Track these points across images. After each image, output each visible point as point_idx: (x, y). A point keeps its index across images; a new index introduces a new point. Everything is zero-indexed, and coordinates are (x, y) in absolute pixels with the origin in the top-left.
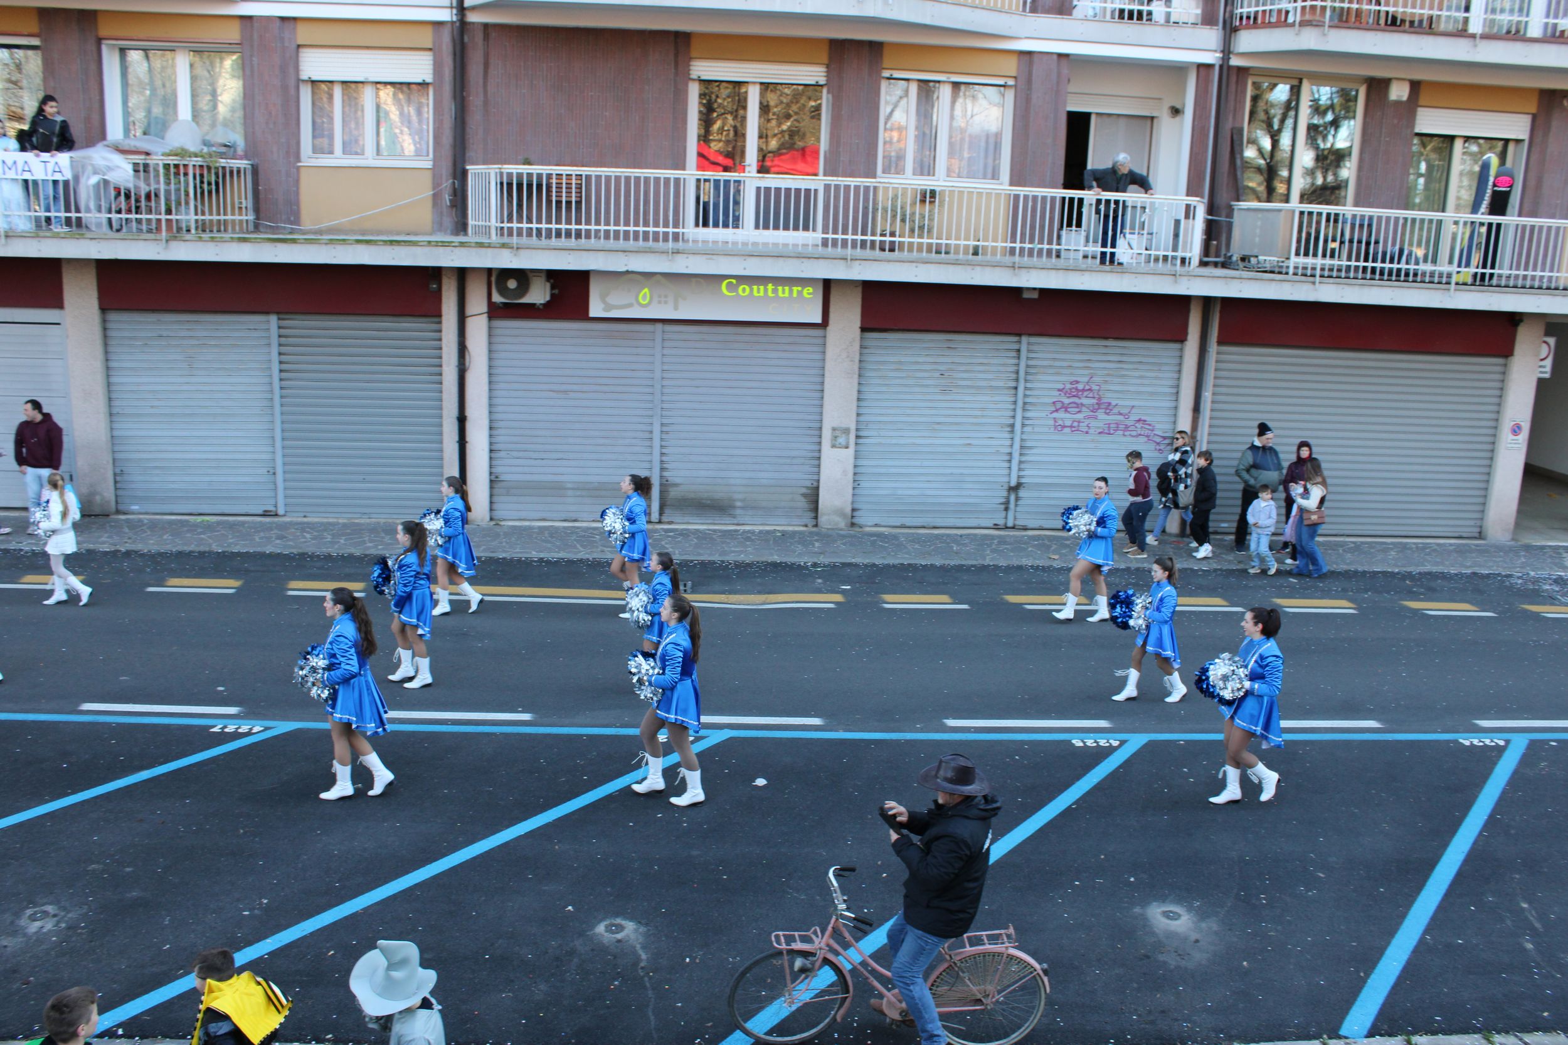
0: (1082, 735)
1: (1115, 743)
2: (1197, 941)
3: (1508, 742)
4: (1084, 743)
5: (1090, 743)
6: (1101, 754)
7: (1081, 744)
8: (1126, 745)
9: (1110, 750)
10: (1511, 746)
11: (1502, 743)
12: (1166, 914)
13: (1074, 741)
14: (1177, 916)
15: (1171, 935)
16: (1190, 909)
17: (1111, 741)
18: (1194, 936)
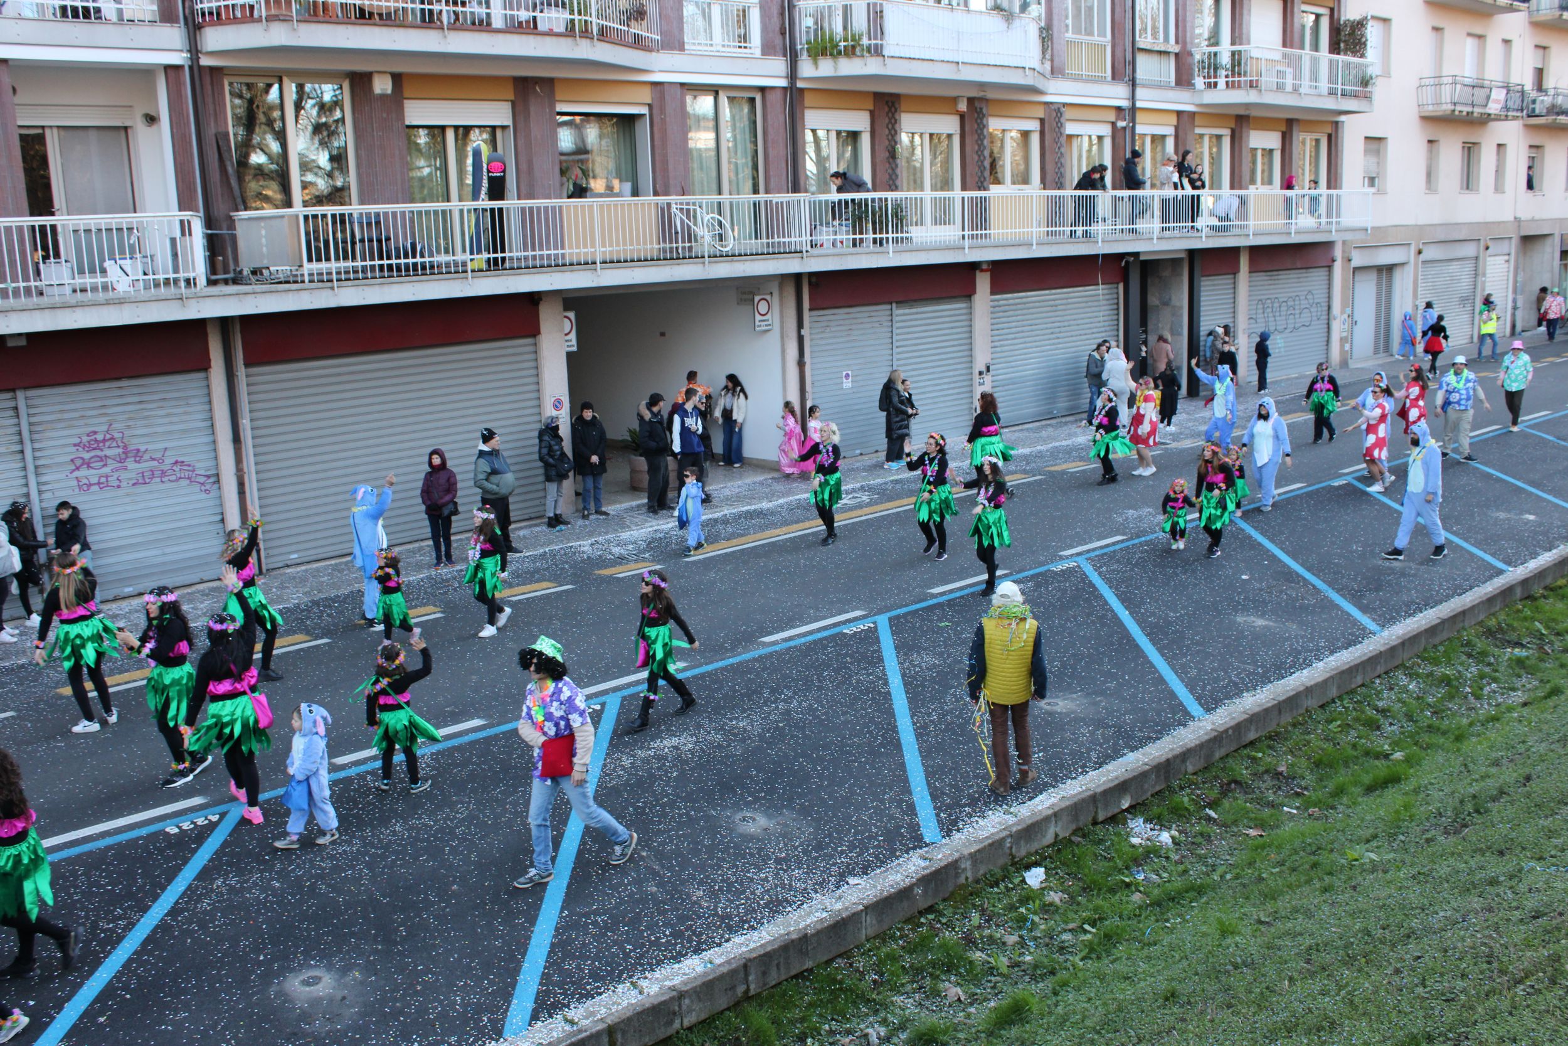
0: (175, 821)
1: (215, 818)
2: (344, 998)
3: (603, 705)
4: (179, 827)
5: (186, 826)
6: (202, 834)
7: (177, 830)
8: (228, 817)
9: (212, 826)
10: (608, 706)
11: (598, 707)
12: (306, 983)
13: (167, 830)
14: (317, 980)
15: (316, 1002)
16: (330, 967)
17: (210, 817)
18: (339, 995)
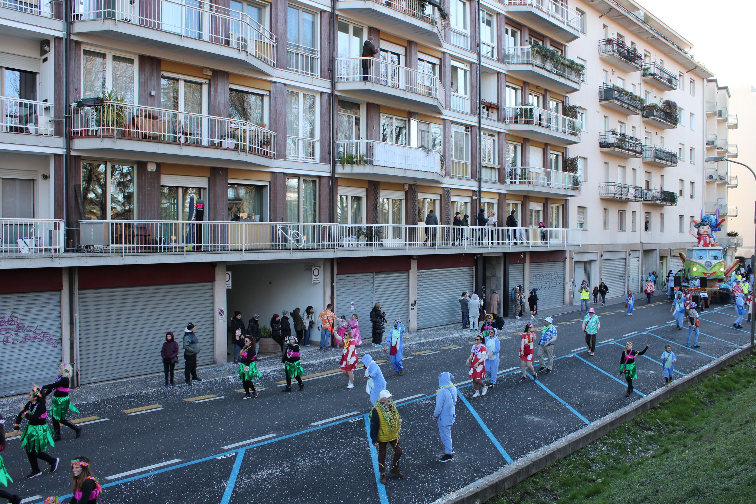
3: (237, 453)
10: (239, 454)
11: (234, 454)
